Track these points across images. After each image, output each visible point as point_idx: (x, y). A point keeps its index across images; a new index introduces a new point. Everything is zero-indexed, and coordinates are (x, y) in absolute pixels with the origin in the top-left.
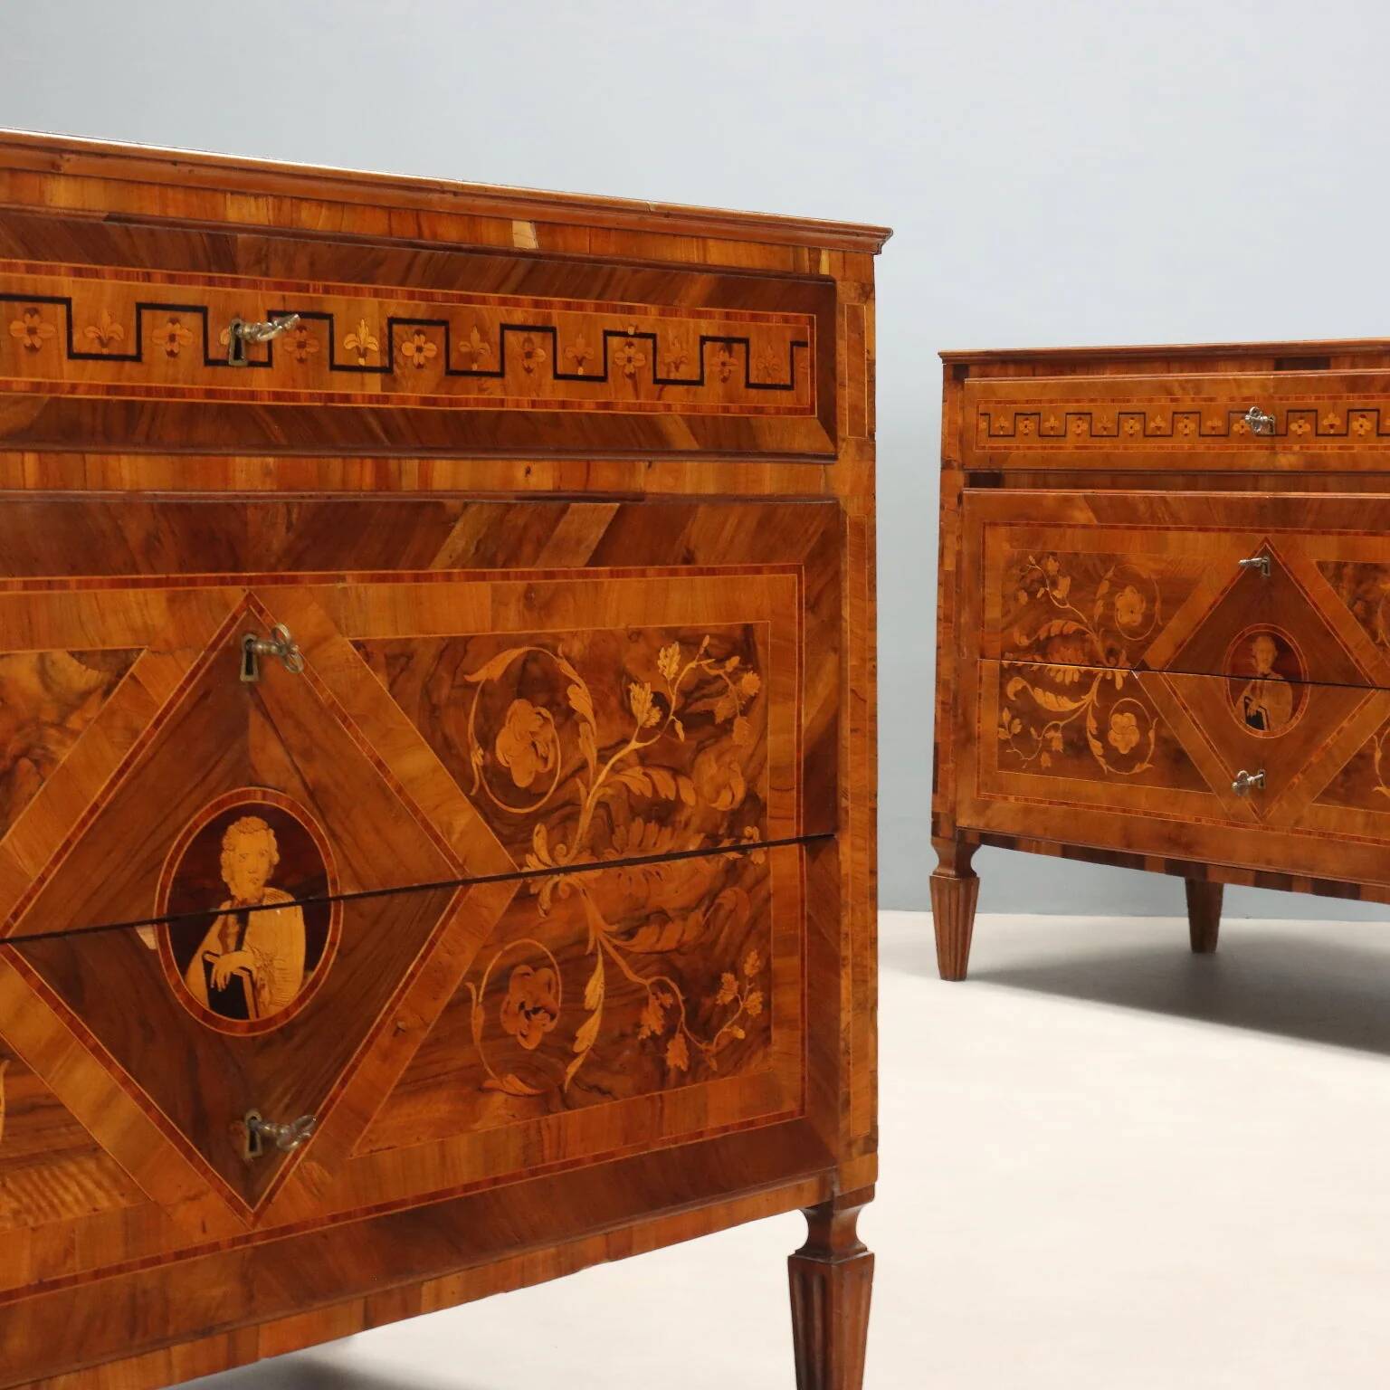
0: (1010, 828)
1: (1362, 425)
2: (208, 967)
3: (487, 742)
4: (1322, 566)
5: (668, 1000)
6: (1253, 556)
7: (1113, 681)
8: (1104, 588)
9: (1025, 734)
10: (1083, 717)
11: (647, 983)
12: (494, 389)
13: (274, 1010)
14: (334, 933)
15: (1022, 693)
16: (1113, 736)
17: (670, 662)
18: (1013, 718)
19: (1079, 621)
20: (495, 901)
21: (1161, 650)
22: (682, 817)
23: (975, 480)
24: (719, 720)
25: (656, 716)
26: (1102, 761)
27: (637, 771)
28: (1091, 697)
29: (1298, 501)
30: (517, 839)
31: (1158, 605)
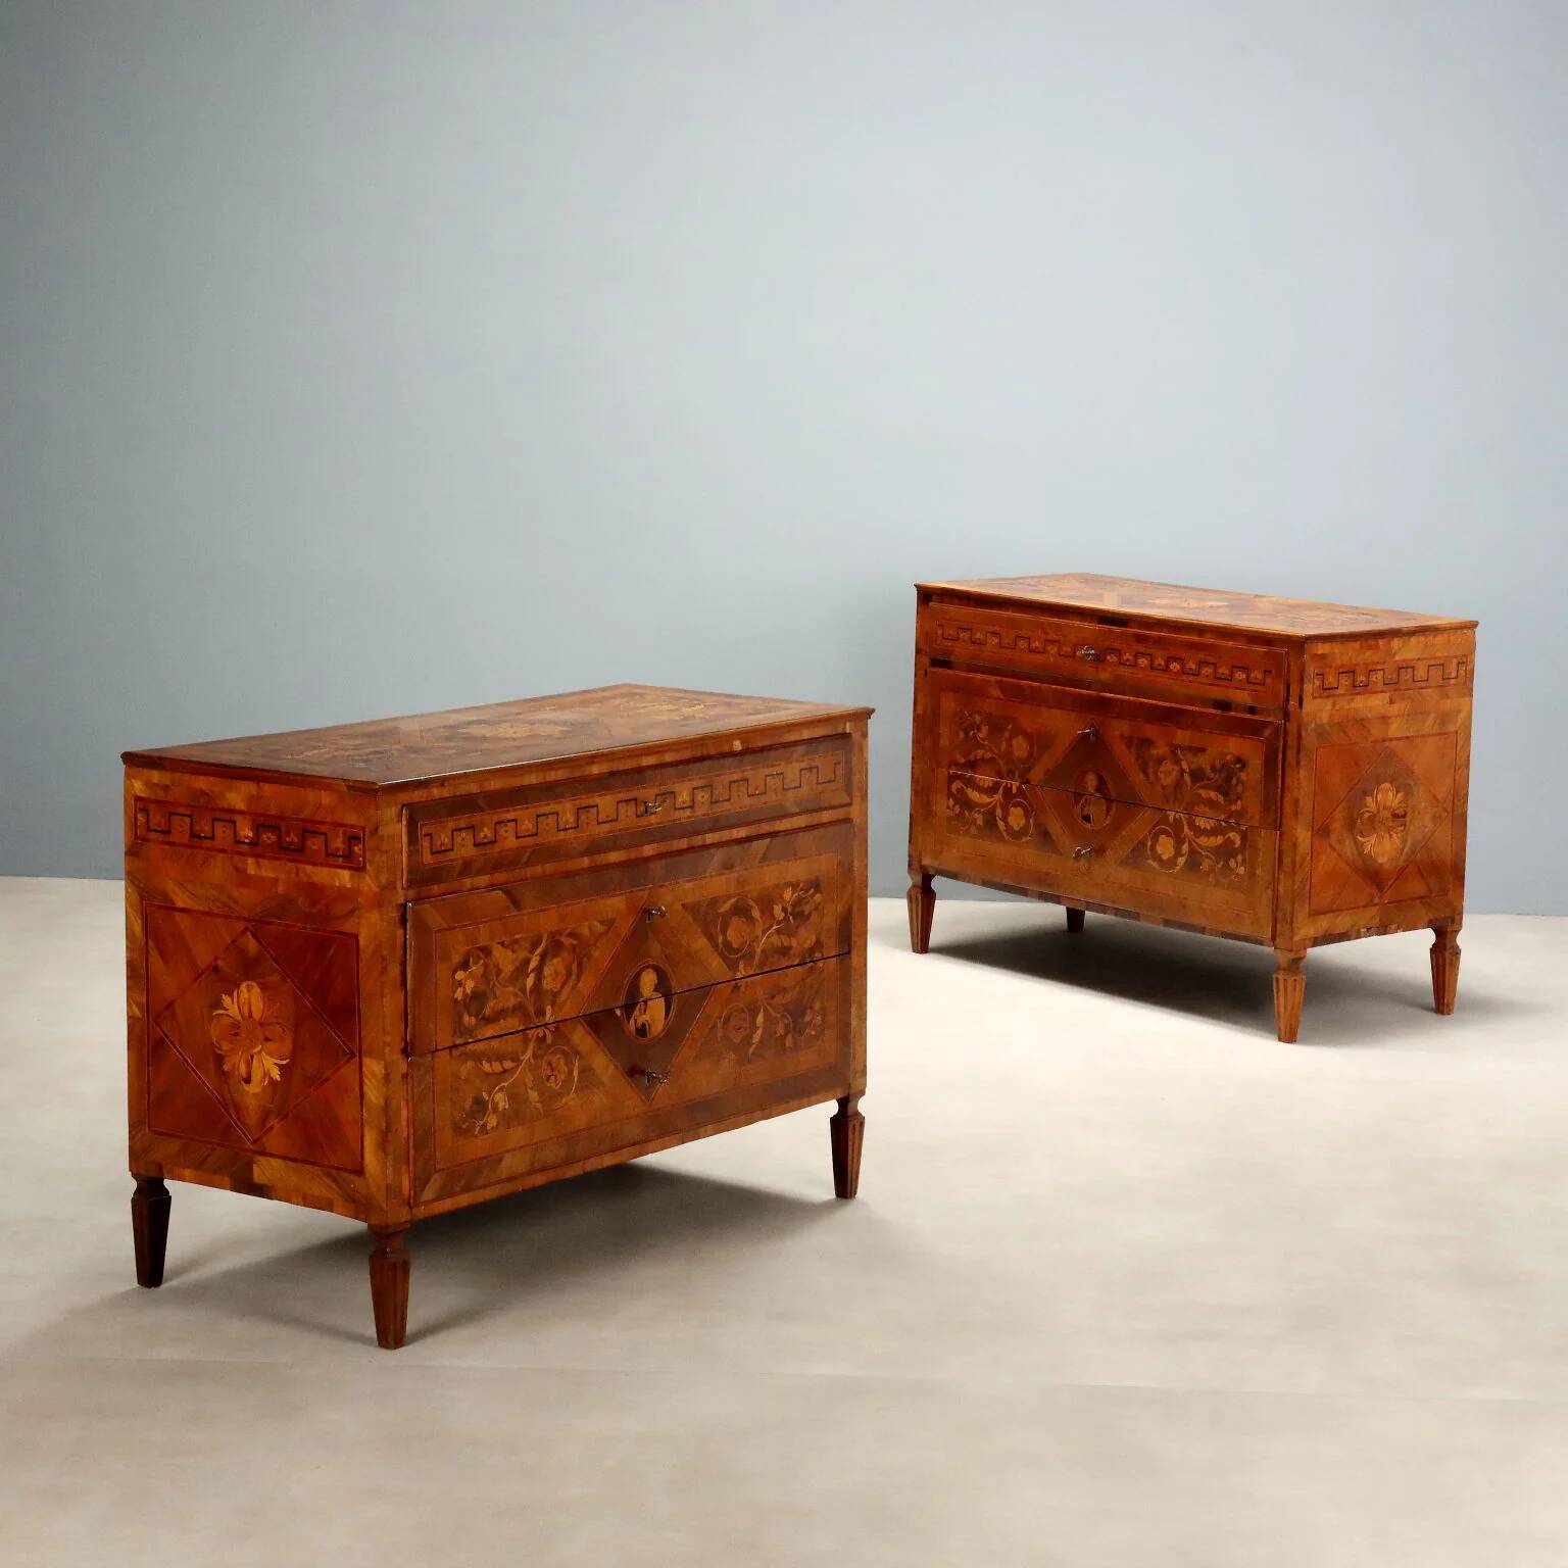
0: (953, 868)
1: (1143, 662)
2: (636, 1021)
3: (724, 932)
4: (1121, 736)
5: (786, 1021)
6: (1085, 729)
7: (1011, 789)
8: (1007, 734)
9: (961, 814)
10: (994, 808)
11: (779, 1016)
12: (727, 806)
13: (656, 1034)
14: (674, 1006)
15: (960, 790)
16: (1011, 820)
17: (788, 895)
18: (955, 804)
19: (993, 752)
20: (726, 989)
21: (1037, 775)
22: (792, 952)
23: (935, 663)
24: (806, 913)
25: (783, 914)
26: (1004, 834)
27: (776, 937)
28: (998, 797)
29: (1110, 699)
30: (734, 967)
31: (1036, 748)
